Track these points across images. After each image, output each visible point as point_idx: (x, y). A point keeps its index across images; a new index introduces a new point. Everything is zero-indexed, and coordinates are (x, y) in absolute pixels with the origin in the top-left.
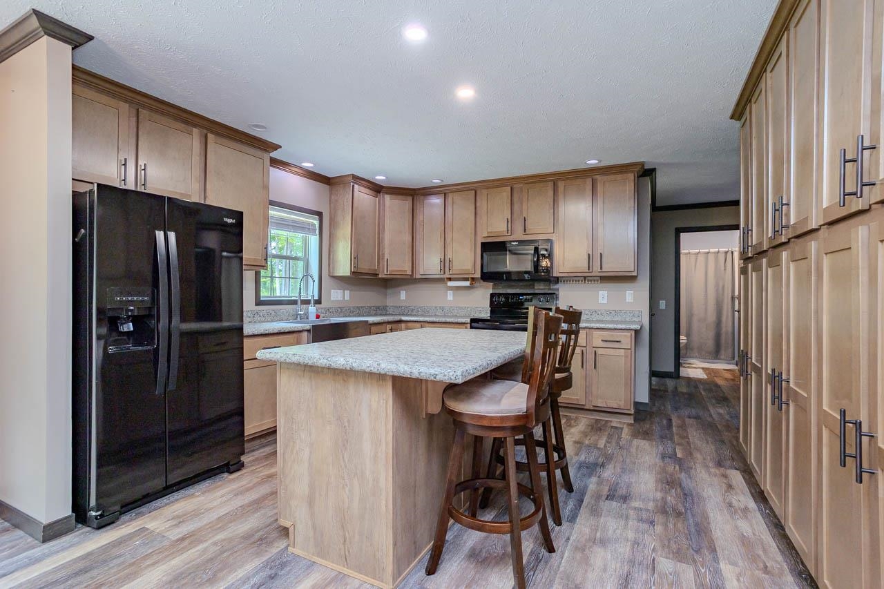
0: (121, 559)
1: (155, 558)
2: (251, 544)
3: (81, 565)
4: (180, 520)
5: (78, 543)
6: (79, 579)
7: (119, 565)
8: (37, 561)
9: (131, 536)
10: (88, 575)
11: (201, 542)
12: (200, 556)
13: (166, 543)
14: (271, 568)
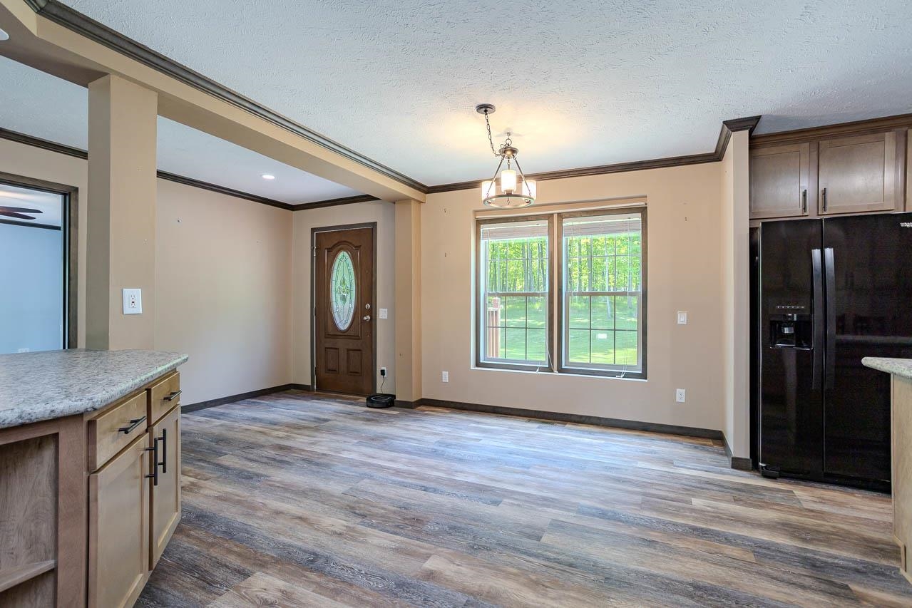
0: (762, 497)
1: (782, 508)
2: (866, 546)
3: (739, 487)
4: (823, 501)
5: (748, 478)
6: (733, 491)
7: (758, 498)
8: (723, 473)
9: (779, 490)
10: (739, 492)
11: (824, 520)
12: (814, 525)
13: (798, 506)
14: (864, 567)
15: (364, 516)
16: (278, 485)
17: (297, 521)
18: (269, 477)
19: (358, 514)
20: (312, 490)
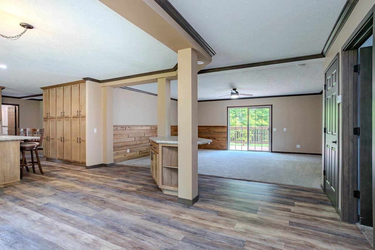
15: (102, 201)
16: (136, 214)
17: (126, 200)
18: (142, 218)
19: (103, 201)
20: (119, 210)
